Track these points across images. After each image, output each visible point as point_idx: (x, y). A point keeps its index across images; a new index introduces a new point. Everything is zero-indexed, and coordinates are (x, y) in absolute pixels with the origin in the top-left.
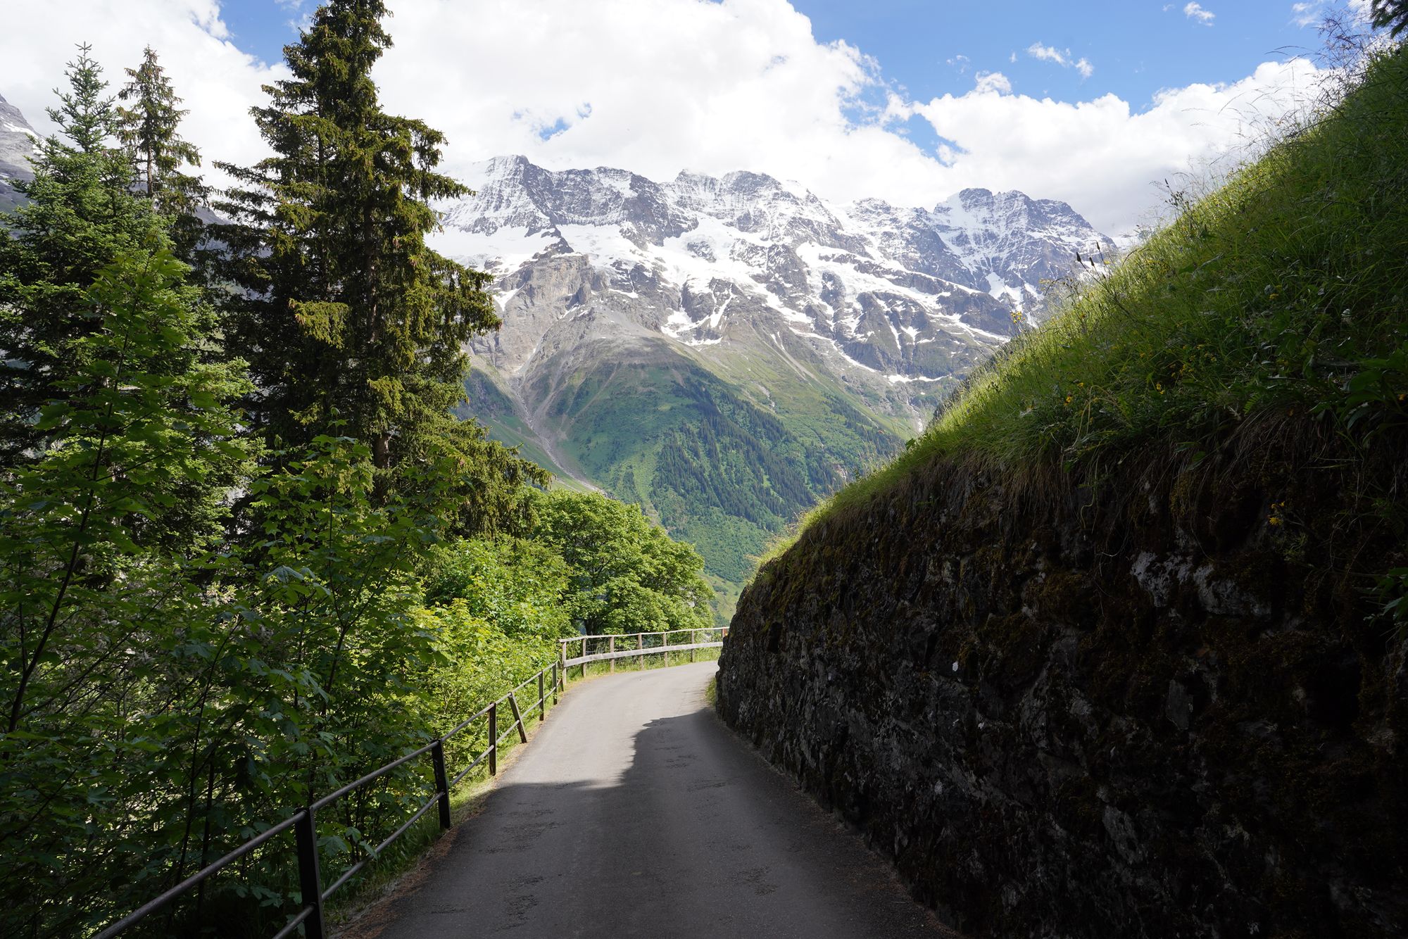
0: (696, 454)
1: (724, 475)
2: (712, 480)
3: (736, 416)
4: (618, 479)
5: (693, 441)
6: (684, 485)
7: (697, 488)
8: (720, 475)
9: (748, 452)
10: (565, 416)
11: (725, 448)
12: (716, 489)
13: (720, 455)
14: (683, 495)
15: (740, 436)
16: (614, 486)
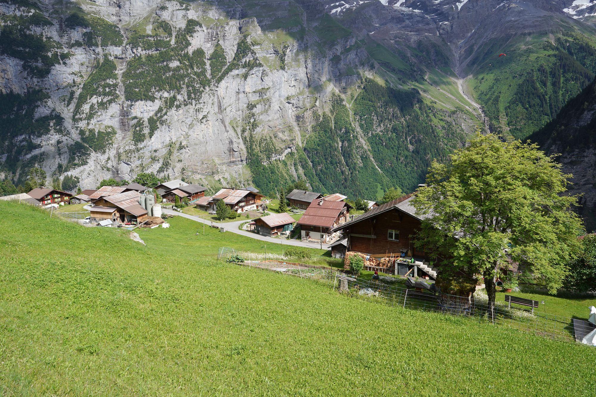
0: (545, 85)
1: (560, 97)
2: (549, 100)
3: (586, 60)
4: (490, 99)
5: (545, 77)
6: (529, 102)
7: (538, 105)
8: (557, 97)
9: (583, 82)
10: (476, 65)
11: (567, 80)
12: (551, 105)
13: (562, 85)
14: (527, 109)
15: (581, 72)
16: (486, 103)
